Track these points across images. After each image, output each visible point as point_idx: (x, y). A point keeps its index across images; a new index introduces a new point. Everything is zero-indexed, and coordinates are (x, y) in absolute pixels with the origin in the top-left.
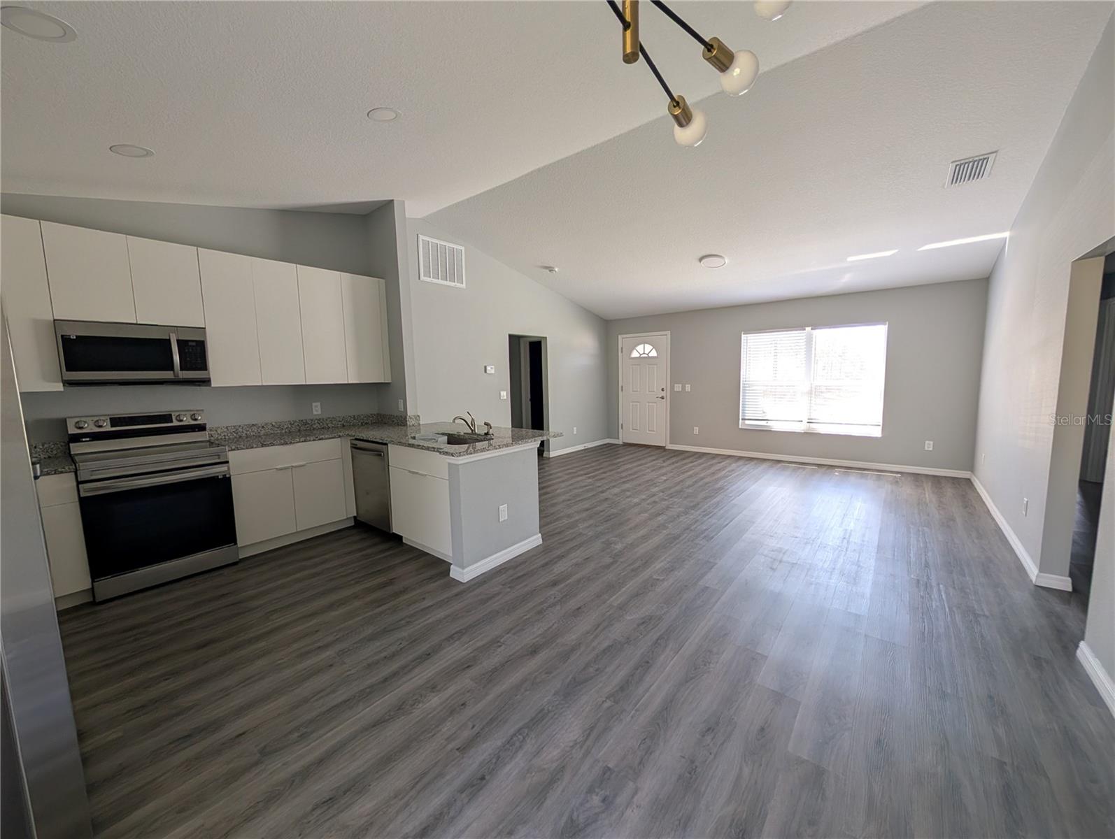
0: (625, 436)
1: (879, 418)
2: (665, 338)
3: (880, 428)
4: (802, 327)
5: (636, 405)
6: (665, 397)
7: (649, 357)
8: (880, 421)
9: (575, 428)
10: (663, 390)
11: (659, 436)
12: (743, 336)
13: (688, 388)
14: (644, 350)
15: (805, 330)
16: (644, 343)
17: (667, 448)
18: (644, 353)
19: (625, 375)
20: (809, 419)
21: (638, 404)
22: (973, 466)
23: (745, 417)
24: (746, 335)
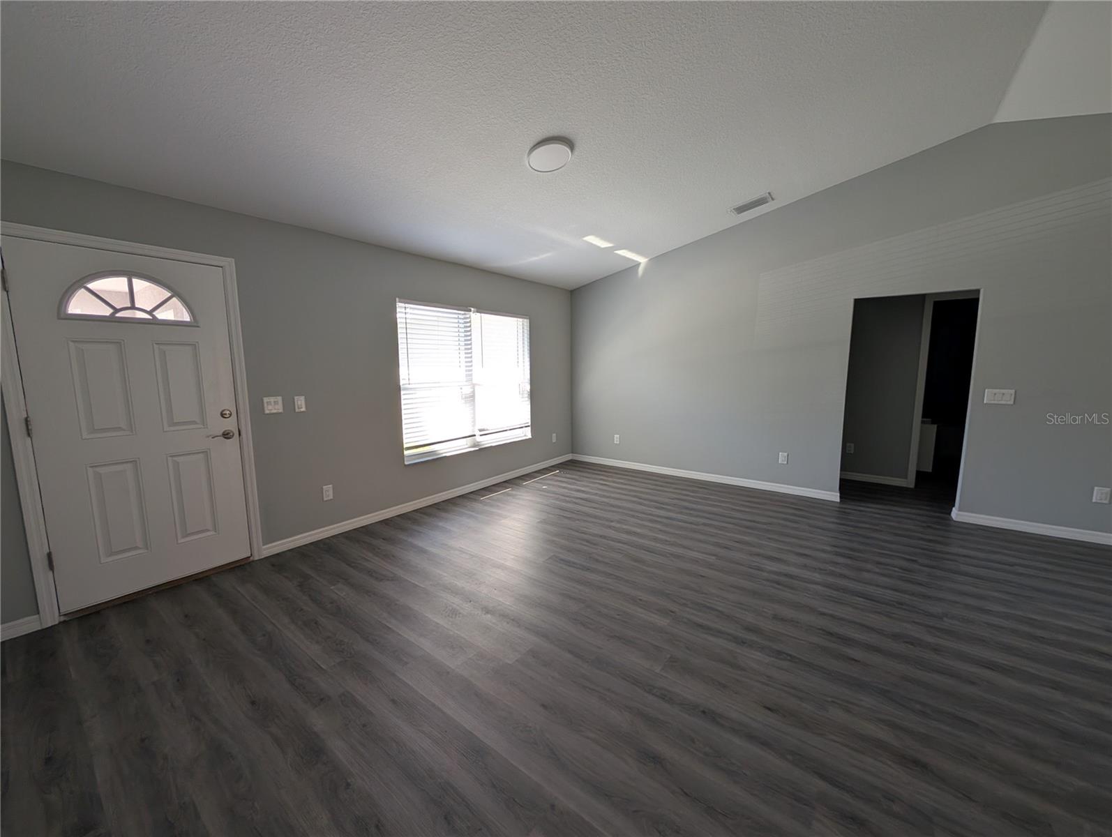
1: (528, 417)
3: (529, 428)
4: (464, 307)
6: (234, 432)
7: (155, 322)
10: (224, 414)
12: (398, 304)
13: (301, 403)
14: (127, 295)
15: (470, 311)
16: (130, 274)
17: (255, 558)
18: (133, 307)
21: (129, 467)
22: (574, 449)
23: (408, 445)
24: (403, 305)
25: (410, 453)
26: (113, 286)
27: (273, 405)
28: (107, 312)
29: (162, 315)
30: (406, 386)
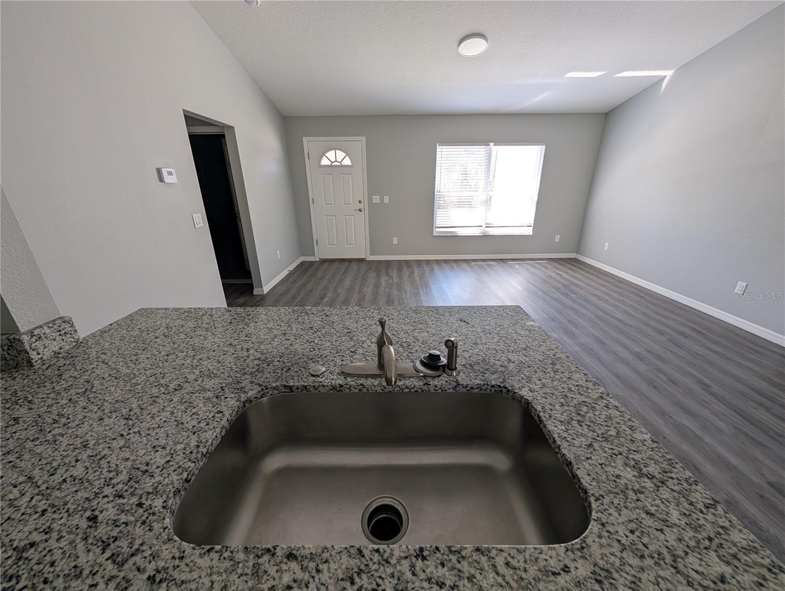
0: (322, 252)
1: (531, 220)
2: (359, 143)
3: (532, 228)
4: (486, 143)
5: (332, 219)
6: (363, 209)
7: (342, 166)
8: (532, 222)
9: (278, 252)
10: (360, 202)
11: (359, 249)
12: (438, 147)
13: (386, 199)
14: (335, 157)
15: (489, 145)
16: (335, 149)
17: (367, 259)
18: (336, 161)
19: (315, 186)
20: (486, 224)
21: (334, 217)
22: (578, 249)
23: (437, 226)
24: (441, 147)
25: (438, 230)
26: (331, 154)
27: (376, 199)
28: (329, 163)
29: (344, 163)
30: (439, 194)
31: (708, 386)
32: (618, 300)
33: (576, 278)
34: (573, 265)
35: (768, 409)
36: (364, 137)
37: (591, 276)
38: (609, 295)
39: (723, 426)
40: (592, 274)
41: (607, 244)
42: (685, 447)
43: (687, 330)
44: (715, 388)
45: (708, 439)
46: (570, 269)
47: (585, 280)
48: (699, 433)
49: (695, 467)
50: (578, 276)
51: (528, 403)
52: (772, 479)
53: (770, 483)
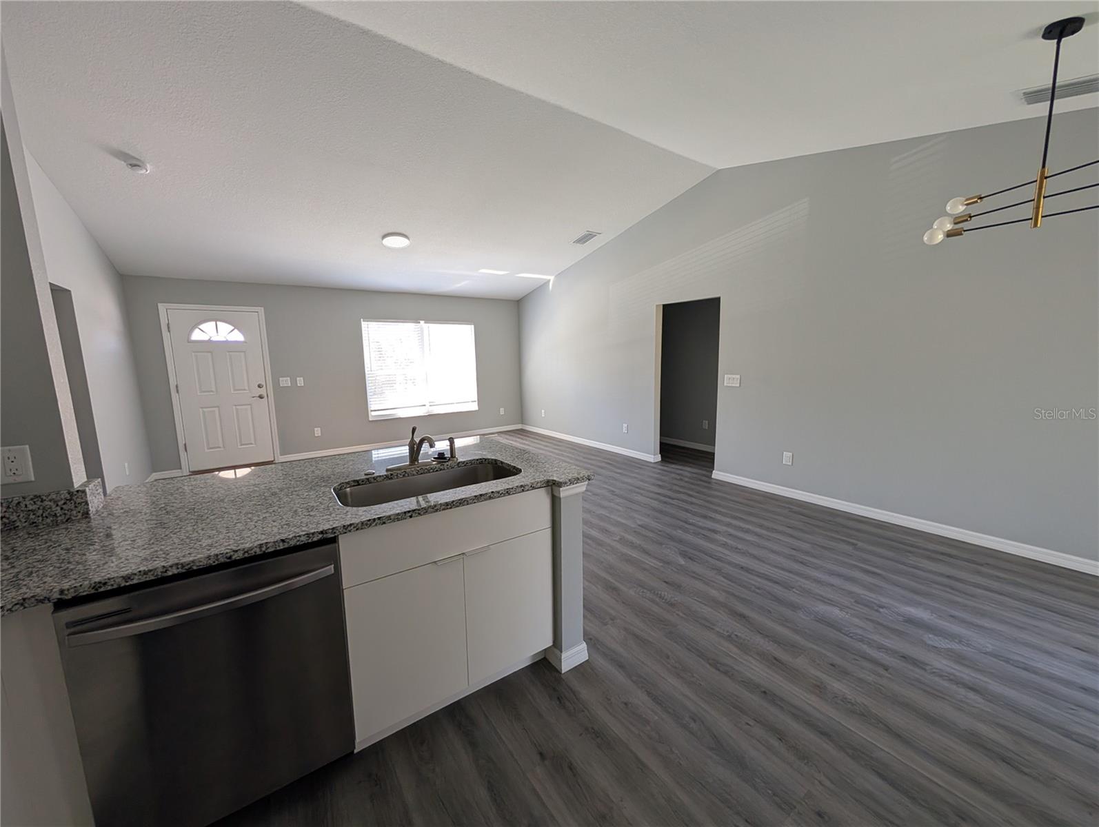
0: (192, 462)
1: (475, 394)
2: (256, 315)
3: (477, 402)
4: (416, 320)
5: (213, 411)
6: (265, 396)
8: (476, 396)
10: (260, 386)
12: (363, 323)
14: (215, 330)
15: (419, 323)
16: (216, 320)
17: (277, 461)
18: (217, 335)
20: (430, 403)
21: (216, 409)
22: (522, 420)
23: (372, 409)
24: (366, 323)
25: (373, 413)
26: (209, 326)
27: (285, 382)
28: (208, 338)
29: (232, 338)
30: (370, 372)
31: (613, 491)
32: (558, 454)
33: (524, 444)
34: (521, 435)
35: (642, 494)
36: (262, 308)
37: (536, 441)
38: (552, 452)
39: (620, 508)
40: (537, 439)
41: (543, 411)
42: (602, 524)
43: (603, 465)
44: (617, 491)
45: (612, 517)
46: (519, 438)
47: (532, 444)
48: (608, 515)
49: (606, 530)
50: (527, 443)
51: (496, 460)
52: (640, 523)
53: (639, 525)
